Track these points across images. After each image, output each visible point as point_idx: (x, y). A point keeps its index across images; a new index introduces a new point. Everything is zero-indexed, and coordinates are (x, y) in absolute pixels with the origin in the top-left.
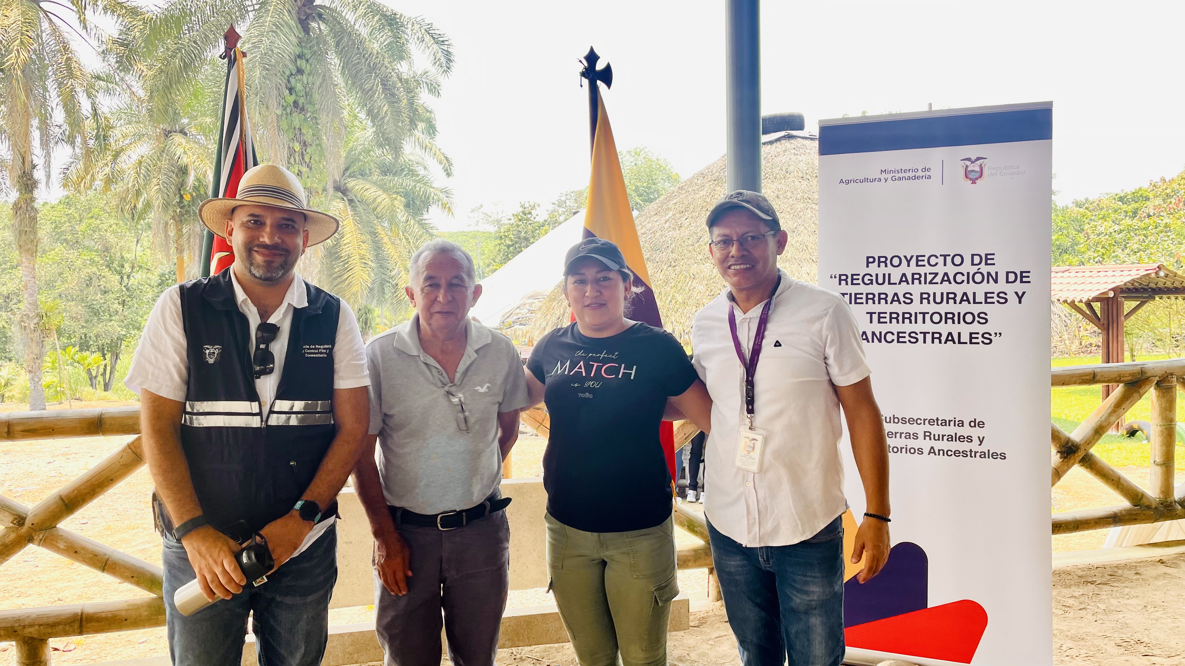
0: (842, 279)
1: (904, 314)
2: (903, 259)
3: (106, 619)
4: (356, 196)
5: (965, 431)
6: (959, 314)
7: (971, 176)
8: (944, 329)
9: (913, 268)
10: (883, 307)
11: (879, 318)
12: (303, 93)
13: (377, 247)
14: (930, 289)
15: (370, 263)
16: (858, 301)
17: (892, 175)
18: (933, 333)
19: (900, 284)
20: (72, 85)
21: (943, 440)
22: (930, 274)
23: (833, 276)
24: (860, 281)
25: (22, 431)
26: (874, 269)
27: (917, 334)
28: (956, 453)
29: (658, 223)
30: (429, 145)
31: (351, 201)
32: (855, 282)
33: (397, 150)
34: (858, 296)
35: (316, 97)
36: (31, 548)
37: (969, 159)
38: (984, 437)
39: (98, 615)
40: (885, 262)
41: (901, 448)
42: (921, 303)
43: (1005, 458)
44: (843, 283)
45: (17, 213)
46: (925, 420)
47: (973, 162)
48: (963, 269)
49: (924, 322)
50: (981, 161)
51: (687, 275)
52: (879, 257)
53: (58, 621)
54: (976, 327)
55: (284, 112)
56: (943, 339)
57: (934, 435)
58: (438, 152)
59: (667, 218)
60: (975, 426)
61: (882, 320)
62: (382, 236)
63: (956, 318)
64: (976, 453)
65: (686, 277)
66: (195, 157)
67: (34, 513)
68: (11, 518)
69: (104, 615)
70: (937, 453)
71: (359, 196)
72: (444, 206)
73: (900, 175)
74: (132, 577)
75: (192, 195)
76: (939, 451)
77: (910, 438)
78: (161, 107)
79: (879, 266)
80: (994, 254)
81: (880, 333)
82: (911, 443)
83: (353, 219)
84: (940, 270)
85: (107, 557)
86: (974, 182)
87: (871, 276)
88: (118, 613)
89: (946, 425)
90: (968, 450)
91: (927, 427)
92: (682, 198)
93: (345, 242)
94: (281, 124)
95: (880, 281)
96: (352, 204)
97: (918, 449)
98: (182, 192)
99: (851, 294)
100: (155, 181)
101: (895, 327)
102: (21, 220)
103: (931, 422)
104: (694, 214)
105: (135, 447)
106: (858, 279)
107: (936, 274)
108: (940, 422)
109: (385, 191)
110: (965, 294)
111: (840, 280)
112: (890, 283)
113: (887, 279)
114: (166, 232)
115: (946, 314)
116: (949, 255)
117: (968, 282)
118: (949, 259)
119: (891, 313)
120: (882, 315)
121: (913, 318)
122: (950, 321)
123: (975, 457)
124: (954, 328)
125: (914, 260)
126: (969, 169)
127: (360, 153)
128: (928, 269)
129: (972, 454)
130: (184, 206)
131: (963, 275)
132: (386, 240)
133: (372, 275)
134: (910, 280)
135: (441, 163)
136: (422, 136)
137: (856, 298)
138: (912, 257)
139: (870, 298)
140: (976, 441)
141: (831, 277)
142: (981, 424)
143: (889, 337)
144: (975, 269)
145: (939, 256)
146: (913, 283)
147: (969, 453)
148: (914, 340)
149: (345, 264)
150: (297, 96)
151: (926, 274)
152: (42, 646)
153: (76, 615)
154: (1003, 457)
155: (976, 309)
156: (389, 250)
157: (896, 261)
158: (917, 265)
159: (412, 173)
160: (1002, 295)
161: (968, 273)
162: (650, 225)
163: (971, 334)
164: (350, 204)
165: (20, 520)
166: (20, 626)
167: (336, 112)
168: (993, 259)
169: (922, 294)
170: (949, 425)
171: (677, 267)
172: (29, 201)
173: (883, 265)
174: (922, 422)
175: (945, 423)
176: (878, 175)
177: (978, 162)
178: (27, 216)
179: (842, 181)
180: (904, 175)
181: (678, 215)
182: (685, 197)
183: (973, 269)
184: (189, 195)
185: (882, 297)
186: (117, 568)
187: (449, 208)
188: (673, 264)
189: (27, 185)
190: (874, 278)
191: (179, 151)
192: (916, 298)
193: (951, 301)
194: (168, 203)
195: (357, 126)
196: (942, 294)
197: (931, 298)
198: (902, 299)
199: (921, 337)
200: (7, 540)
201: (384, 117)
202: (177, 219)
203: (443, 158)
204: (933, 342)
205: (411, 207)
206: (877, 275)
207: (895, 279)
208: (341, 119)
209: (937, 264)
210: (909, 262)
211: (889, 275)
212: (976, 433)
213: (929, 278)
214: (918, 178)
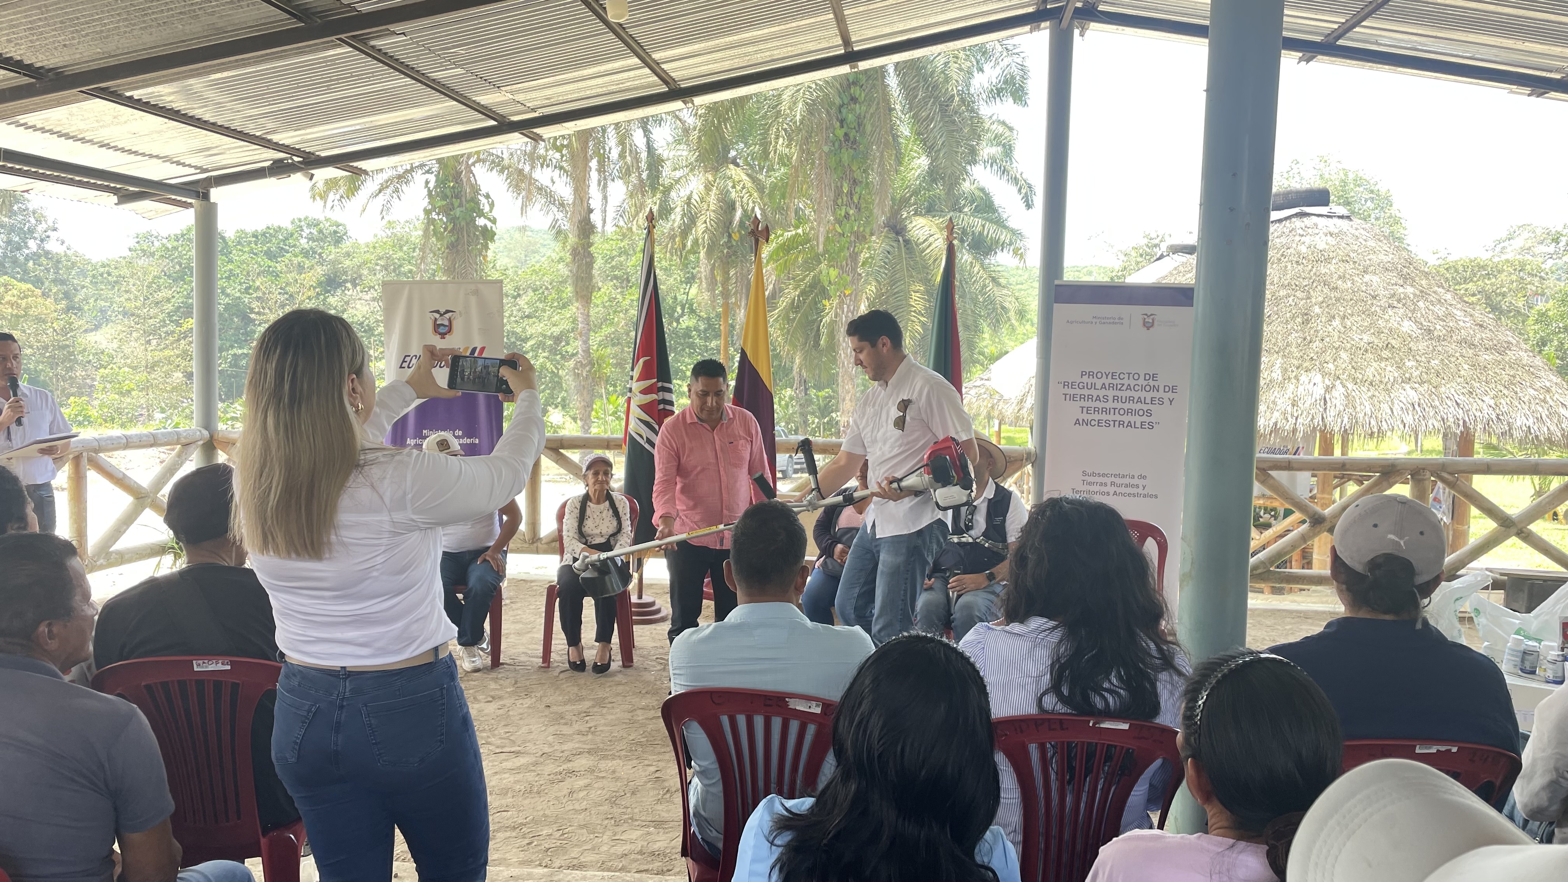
1: (1102, 408)
2: (1104, 374)
5: (1135, 481)
6: (1135, 410)
7: (1147, 325)
8: (1126, 419)
9: (1110, 380)
10: (1090, 404)
11: (1087, 410)
12: (855, 124)
14: (1119, 394)
16: (1075, 399)
17: (1100, 320)
18: (1119, 421)
19: (1101, 389)
21: (1122, 487)
22: (1119, 384)
24: (1077, 387)
26: (1085, 379)
27: (1109, 421)
28: (1130, 495)
30: (1008, 168)
32: (1073, 387)
34: (1075, 396)
37: (1146, 315)
38: (1146, 485)
40: (1093, 375)
42: (1113, 402)
43: (1157, 498)
44: (1066, 387)
45: (575, 259)
47: (1148, 316)
48: (1140, 382)
49: (1114, 414)
50: (1153, 316)
52: (1089, 372)
54: (1144, 418)
55: (833, 148)
57: (1117, 484)
60: (1141, 478)
61: (1089, 412)
63: (1133, 413)
64: (1140, 494)
66: (744, 191)
73: (1105, 321)
75: (740, 234)
76: (1119, 493)
77: (1102, 486)
79: (1089, 378)
80: (1157, 375)
81: (1088, 420)
82: (1103, 489)
84: (1126, 382)
86: (1148, 329)
87: (1084, 383)
89: (1124, 478)
90: (1136, 493)
91: (1113, 479)
94: (828, 161)
95: (1089, 387)
97: (1107, 493)
98: (730, 231)
99: (1070, 395)
100: (702, 219)
101: (1097, 417)
102: (578, 266)
103: (1116, 476)
106: (1075, 385)
107: (1123, 385)
108: (1121, 476)
110: (1139, 398)
111: (1064, 385)
112: (1095, 389)
113: (1093, 386)
115: (1128, 409)
116: (1131, 373)
117: (1142, 391)
118: (1131, 376)
119: (1095, 408)
120: (1089, 409)
121: (1108, 411)
122: (1130, 414)
123: (1140, 497)
124: (1132, 419)
125: (1110, 374)
126: (1146, 320)
128: (1119, 381)
130: (732, 246)
131: (1139, 386)
134: (1107, 388)
137: (1073, 397)
138: (1109, 372)
139: (1082, 397)
140: (1141, 488)
141: (1059, 383)
142: (1144, 477)
143: (1093, 423)
144: (1146, 383)
145: (1125, 373)
146: (1109, 389)
147: (1137, 495)
148: (1108, 425)
150: (849, 128)
151: (1117, 384)
155: (1145, 407)
157: (1099, 375)
158: (1112, 378)
160: (1161, 399)
161: (1142, 385)
163: (1142, 422)
168: (1157, 377)
169: (1114, 396)
170: (1126, 478)
172: (586, 246)
173: (1091, 377)
174: (1110, 475)
175: (1124, 476)
178: (584, 262)
180: (1107, 320)
184: (737, 234)
185: (1090, 397)
189: (586, 229)
190: (1085, 385)
192: (1111, 399)
193: (1131, 402)
194: (715, 244)
196: (1126, 397)
197: (1119, 400)
198: (1102, 399)
199: (1112, 423)
202: (724, 261)
204: (1119, 427)
206: (1087, 383)
207: (1098, 386)
209: (1124, 378)
210: (1107, 376)
211: (1095, 383)
212: (1141, 482)
213: (1119, 386)
214: (1116, 323)
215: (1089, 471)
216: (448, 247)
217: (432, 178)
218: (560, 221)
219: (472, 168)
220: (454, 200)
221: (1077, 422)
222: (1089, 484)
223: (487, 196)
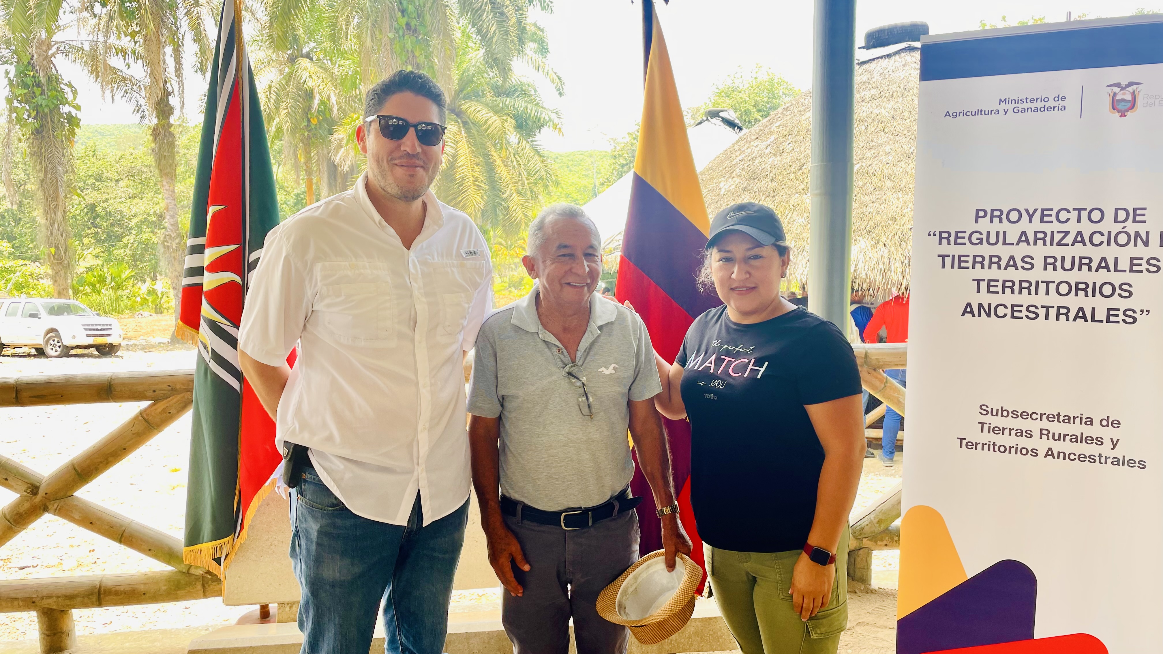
0: (943, 237)
1: (1021, 282)
2: (1024, 214)
3: (125, 593)
4: (469, 118)
5: (1095, 431)
6: (1094, 284)
7: (1121, 106)
8: (1073, 302)
9: (1037, 225)
10: (994, 273)
11: (989, 286)
12: (415, 15)
13: (490, 168)
14: (1057, 252)
15: (483, 185)
16: (963, 265)
17: (1014, 105)
18: (1059, 308)
19: (1018, 244)
20: (198, 13)
21: (1064, 440)
22: (1058, 232)
23: (932, 233)
24: (966, 240)
25: (30, 397)
26: (984, 225)
27: (1037, 308)
28: (1081, 458)
29: (758, 149)
30: (542, 64)
31: (465, 123)
32: (959, 241)
33: (505, 70)
34: (963, 259)
35: (428, 18)
36: (47, 517)
37: (1118, 85)
38: (1118, 440)
39: (117, 588)
40: (1000, 217)
41: (1010, 448)
42: (1045, 269)
43: (1145, 467)
44: (945, 242)
45: (156, 138)
46: (1042, 415)
47: (1123, 89)
48: (1104, 227)
49: (1047, 293)
50: (1134, 87)
51: (787, 206)
52: (992, 211)
53: (76, 592)
54: (1116, 302)
55: (397, 35)
56: (1072, 315)
57: (1054, 434)
58: (550, 72)
59: (768, 142)
60: (1107, 426)
61: (992, 289)
62: (495, 158)
63: (1090, 290)
64: (1106, 458)
65: (785, 208)
66: (319, 81)
67: (47, 482)
68: (25, 487)
69: (122, 588)
70: (1056, 455)
71: (471, 117)
72: (555, 127)
73: (1025, 106)
74: (150, 550)
75: (318, 119)
76: (1059, 453)
77: (1021, 436)
78: (280, 34)
79: (992, 222)
80: (1145, 209)
81: (990, 305)
82: (1023, 442)
83: (467, 142)
84: (1073, 227)
85: (124, 528)
86: (1123, 115)
87: (981, 234)
88: (137, 586)
89: (1069, 422)
90: (1097, 455)
91: (1045, 424)
92: (786, 120)
93: (459, 165)
94: (394, 46)
95: (993, 240)
96: (467, 126)
97: (1032, 450)
98: (309, 116)
99: (953, 256)
100: (283, 105)
101: (1009, 299)
102: (160, 145)
103: (1050, 418)
104: (798, 138)
105: (147, 415)
106: (964, 238)
107: (1067, 233)
108: (1061, 418)
109: (496, 112)
110: (1104, 259)
111: (941, 238)
112: (1004, 243)
113: (1002, 238)
114: (295, 154)
115: (1077, 284)
116: (1085, 209)
117: (1109, 244)
118: (1085, 214)
119: (1004, 282)
120: (992, 283)
121: (1033, 288)
122: (1081, 293)
123: (1106, 463)
124: (1087, 303)
125: (1038, 214)
126: (1118, 98)
127: (474, 75)
128: (1056, 226)
129: (1102, 459)
130: (312, 129)
131: (1102, 234)
132: (499, 162)
133: (486, 197)
134: (1031, 240)
135: (553, 82)
136: (534, 55)
137: (960, 261)
138: (1036, 210)
139: (978, 261)
140: (1108, 444)
141: (930, 235)
142: (1116, 424)
143: (1001, 311)
144: (1119, 227)
145: (1071, 210)
146: (1035, 244)
147: (1097, 459)
148: (1033, 316)
149: (459, 186)
150: (409, 17)
151: (1052, 233)
152: (63, 617)
153: (94, 587)
154: (1142, 465)
155: (1117, 279)
156: (502, 171)
157: (1014, 216)
158: (1042, 221)
159: (524, 93)
160: (1152, 262)
161: (1109, 233)
162: (749, 150)
163: (1109, 310)
164: (464, 127)
165: (33, 489)
166: (38, 597)
167: (447, 34)
168: (1144, 215)
169: (1046, 258)
170: (1074, 423)
171: (777, 197)
172: (166, 127)
173: (997, 220)
174: (1039, 416)
175: (1068, 420)
176: (996, 106)
177: (1130, 89)
178: (166, 141)
179: (948, 114)
180: (1029, 105)
181: (781, 139)
182: (790, 119)
183: (1116, 228)
184: (316, 119)
185: (994, 261)
186: (134, 540)
187: (560, 129)
188: (772, 194)
189: (165, 111)
190: (984, 237)
191: (305, 75)
192: (1039, 263)
193: (1085, 268)
194: (296, 127)
195: (471, 47)
196: (1073, 258)
197: (1058, 264)
198: (1019, 264)
199: (1042, 312)
200: (21, 510)
201: (493, 37)
202: (306, 142)
203: (556, 77)
204: (1058, 319)
205: (524, 128)
206: (988, 233)
207: (1012, 238)
208: (452, 41)
209: (1068, 220)
210: (1031, 217)
211: (1005, 233)
212: (1108, 433)
213: (1057, 237)
214: (1048, 109)
215: (995, 406)
216: (32, 133)
217: (12, 69)
218: (144, 107)
219: (53, 59)
220: (35, 88)
221: (968, 309)
222: (996, 430)
223: (70, 85)
